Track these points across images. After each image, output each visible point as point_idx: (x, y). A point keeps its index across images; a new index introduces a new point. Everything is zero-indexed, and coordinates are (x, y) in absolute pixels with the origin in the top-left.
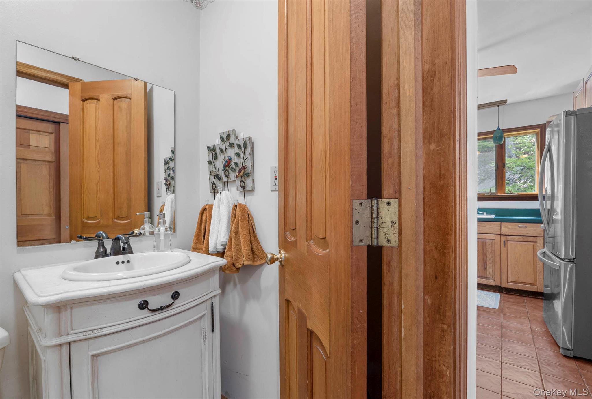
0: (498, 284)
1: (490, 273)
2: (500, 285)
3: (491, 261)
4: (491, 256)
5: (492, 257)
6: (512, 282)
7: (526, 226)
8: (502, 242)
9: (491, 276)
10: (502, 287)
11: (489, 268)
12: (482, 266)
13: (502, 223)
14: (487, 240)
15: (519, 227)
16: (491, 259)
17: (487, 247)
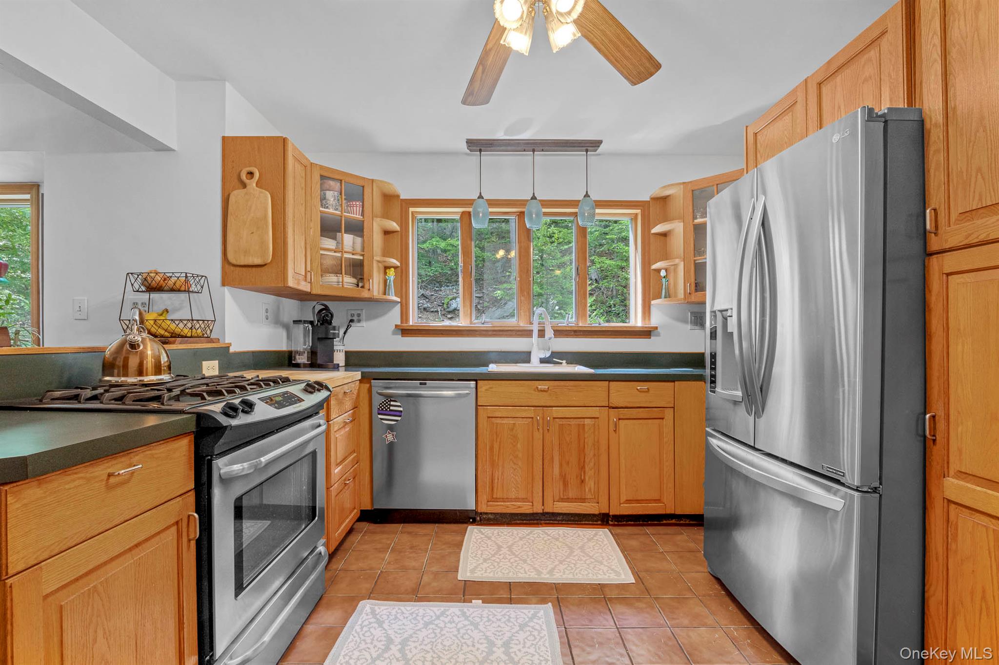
0: (605, 511)
1: (590, 490)
2: (608, 512)
3: (592, 464)
4: (592, 454)
5: (594, 455)
6: (628, 501)
7: (648, 389)
8: (611, 422)
9: (592, 495)
10: (611, 514)
11: (589, 478)
12: (577, 477)
13: (611, 383)
14: (586, 420)
15: (637, 389)
16: (593, 460)
17: (586, 436)
